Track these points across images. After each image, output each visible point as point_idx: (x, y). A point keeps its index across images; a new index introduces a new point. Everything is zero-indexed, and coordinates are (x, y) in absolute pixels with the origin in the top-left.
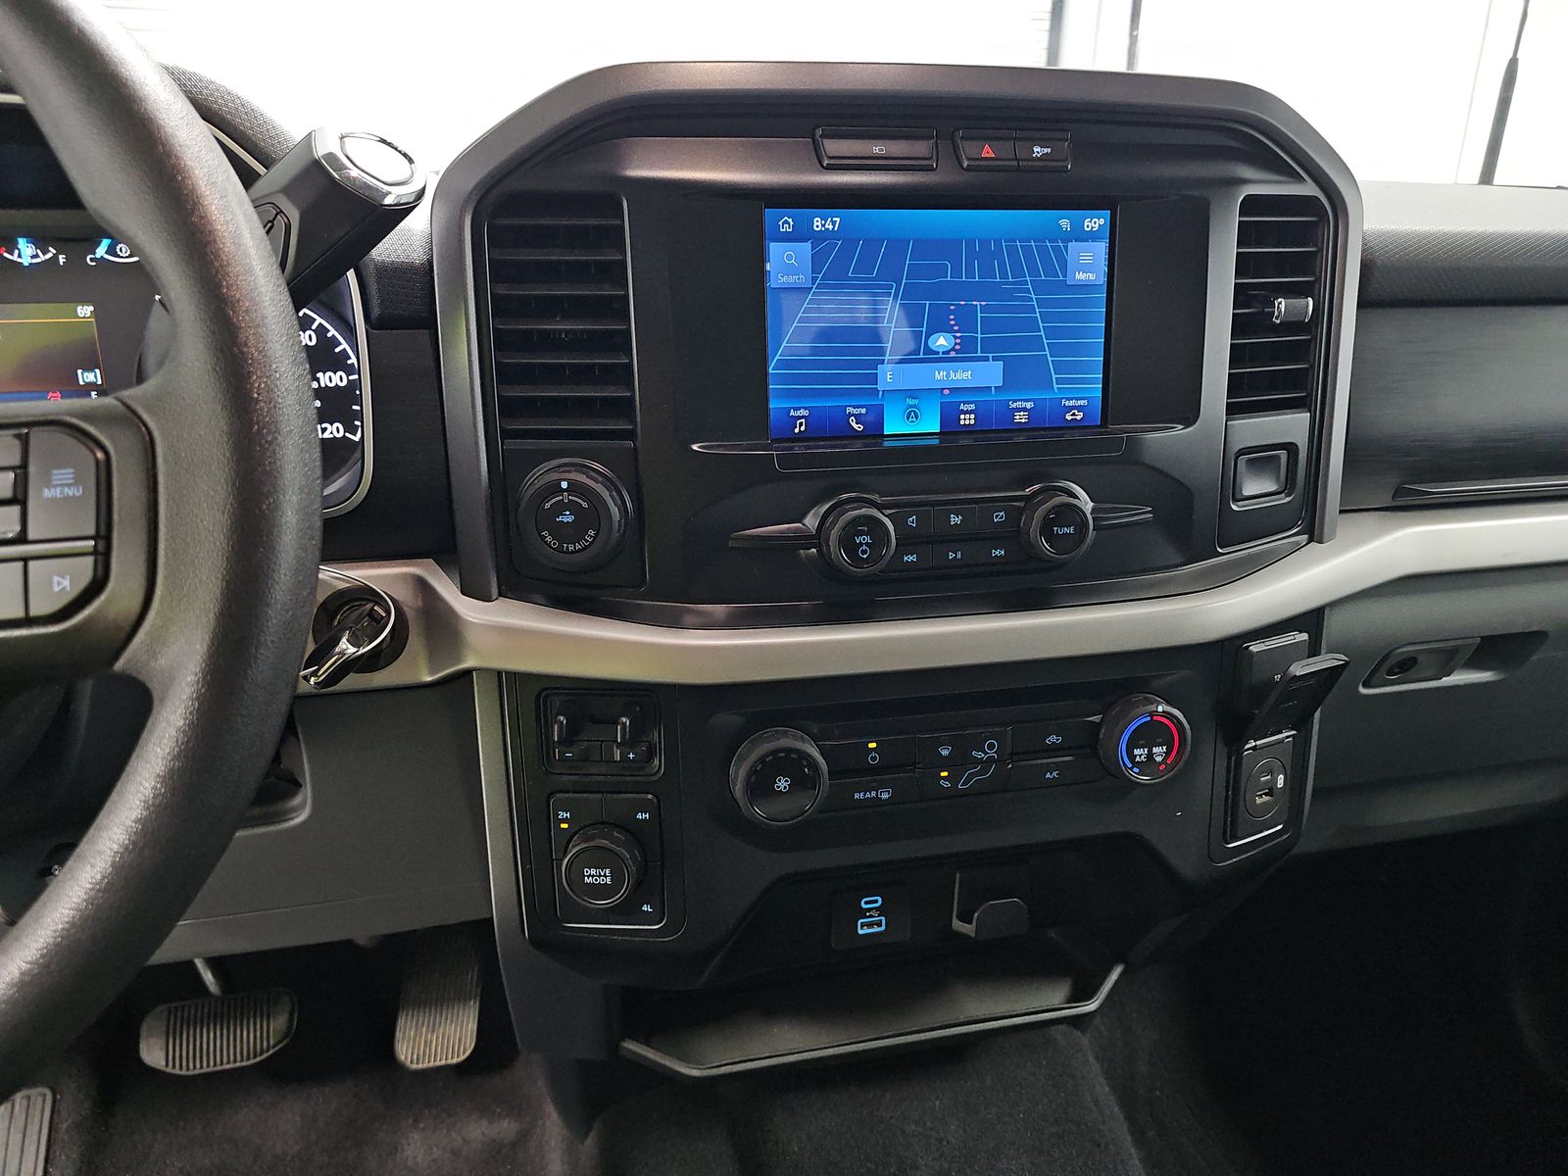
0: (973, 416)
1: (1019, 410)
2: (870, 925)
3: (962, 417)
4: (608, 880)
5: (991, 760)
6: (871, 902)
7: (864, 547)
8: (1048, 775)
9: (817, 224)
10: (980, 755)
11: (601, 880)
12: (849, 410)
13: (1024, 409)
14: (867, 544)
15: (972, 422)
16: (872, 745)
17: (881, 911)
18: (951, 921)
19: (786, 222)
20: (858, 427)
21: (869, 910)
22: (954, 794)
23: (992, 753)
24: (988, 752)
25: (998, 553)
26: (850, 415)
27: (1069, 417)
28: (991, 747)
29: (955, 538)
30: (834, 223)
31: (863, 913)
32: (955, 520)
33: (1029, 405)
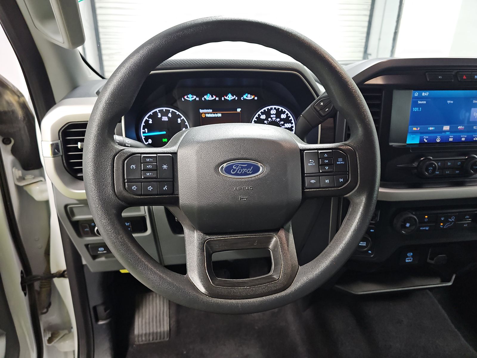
0: (452, 139)
1: (463, 137)
2: (408, 260)
3: (450, 139)
4: (365, 245)
5: (453, 221)
6: (410, 254)
7: (430, 170)
8: (465, 225)
9: (423, 94)
10: (450, 220)
11: (363, 245)
12: (424, 137)
13: (464, 137)
14: (431, 169)
15: (452, 140)
16: (426, 217)
17: (412, 256)
18: (427, 260)
19: (416, 94)
20: (426, 141)
21: (409, 256)
22: (443, 229)
23: (453, 220)
24: (452, 219)
25: (457, 172)
26: (425, 138)
27: (474, 139)
28: (453, 218)
29: (449, 168)
30: (427, 94)
31: (407, 257)
32: (449, 164)
33: (466, 136)
